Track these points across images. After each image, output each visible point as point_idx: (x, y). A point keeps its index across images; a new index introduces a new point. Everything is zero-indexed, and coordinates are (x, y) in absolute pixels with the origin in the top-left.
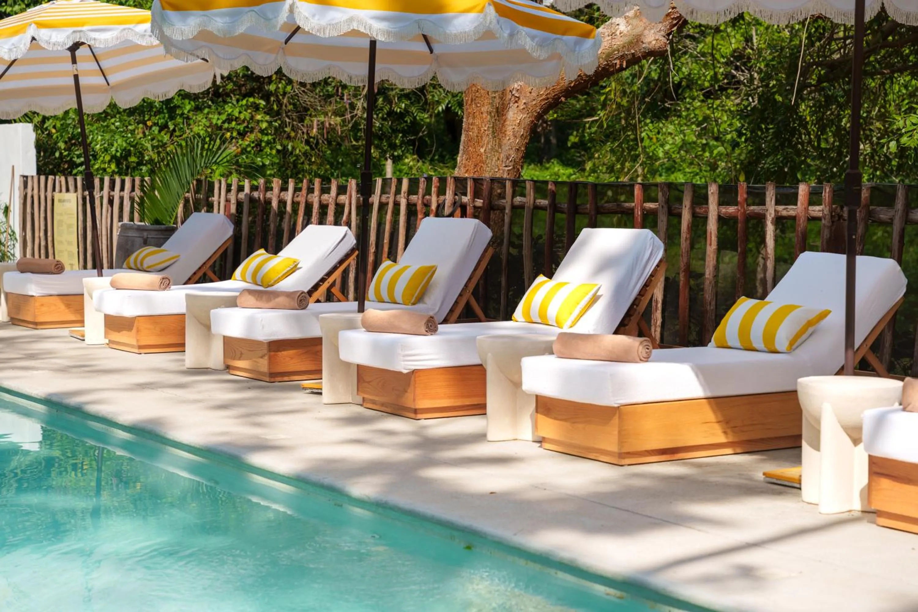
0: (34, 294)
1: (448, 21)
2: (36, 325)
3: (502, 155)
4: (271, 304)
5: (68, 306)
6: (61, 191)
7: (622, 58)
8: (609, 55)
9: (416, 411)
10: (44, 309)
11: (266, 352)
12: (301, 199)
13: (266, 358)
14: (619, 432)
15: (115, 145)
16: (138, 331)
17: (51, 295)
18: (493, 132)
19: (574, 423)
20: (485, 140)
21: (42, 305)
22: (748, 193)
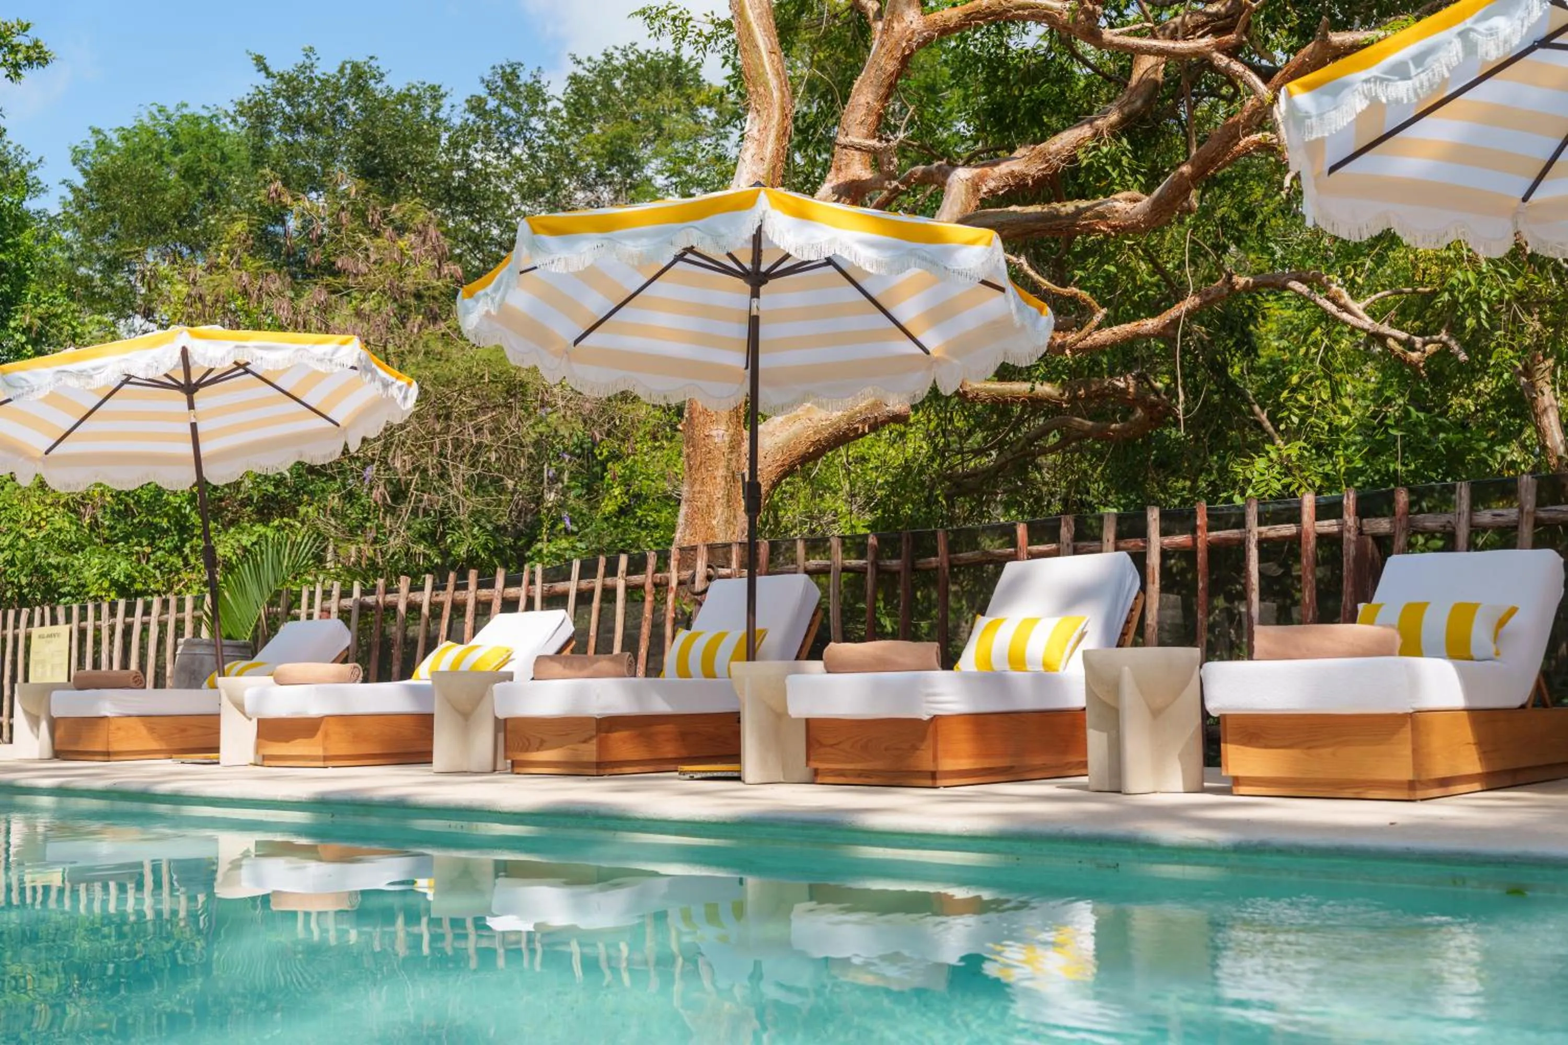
0: (108, 714)
1: (949, 253)
2: (107, 755)
3: (737, 529)
4: (585, 672)
5: (151, 730)
6: (42, 624)
7: (864, 421)
8: (850, 418)
9: (933, 775)
10: (121, 734)
11: (594, 733)
12: (446, 597)
13: (594, 741)
14: (1415, 751)
15: (118, 568)
16: (326, 736)
17: (129, 716)
18: (728, 501)
19: (1309, 748)
20: (719, 510)
21: (119, 729)
22: (1209, 516)
